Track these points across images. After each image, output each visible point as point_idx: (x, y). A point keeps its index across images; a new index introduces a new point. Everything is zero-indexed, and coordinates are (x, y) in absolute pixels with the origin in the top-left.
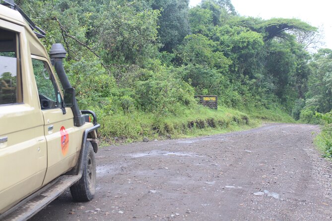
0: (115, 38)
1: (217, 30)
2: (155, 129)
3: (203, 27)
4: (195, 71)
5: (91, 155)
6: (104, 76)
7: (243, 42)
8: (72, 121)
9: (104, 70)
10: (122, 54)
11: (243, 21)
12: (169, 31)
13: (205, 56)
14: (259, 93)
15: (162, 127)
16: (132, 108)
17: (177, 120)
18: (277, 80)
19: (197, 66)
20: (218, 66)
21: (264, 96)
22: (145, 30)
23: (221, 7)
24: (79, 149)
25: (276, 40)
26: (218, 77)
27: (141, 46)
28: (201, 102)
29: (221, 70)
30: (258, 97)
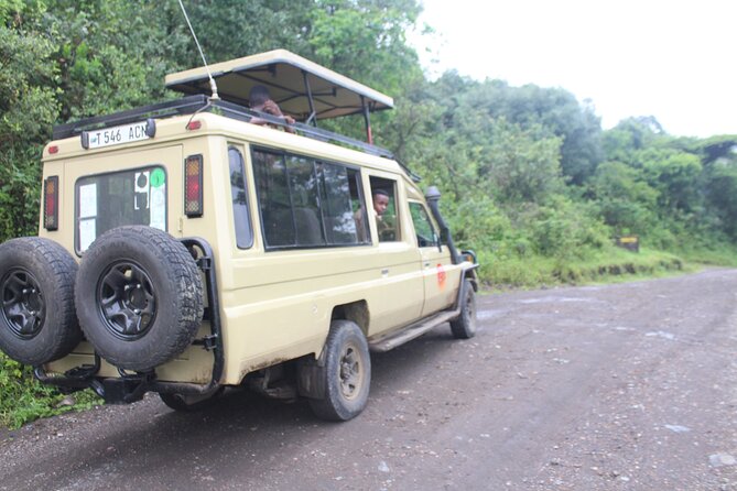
0: (508, 173)
1: (639, 155)
2: (555, 275)
3: (621, 153)
4: (612, 206)
5: (470, 294)
6: (495, 217)
7: (674, 168)
8: (449, 260)
9: (496, 210)
10: (518, 192)
11: (673, 142)
12: (579, 160)
13: (625, 189)
14: (699, 231)
15: (565, 273)
16: (529, 252)
17: (586, 266)
18: (724, 213)
19: (615, 200)
20: (642, 199)
21: (706, 234)
22: (543, 162)
23: (643, 127)
24: (457, 286)
25: (722, 163)
26: (641, 213)
27: (539, 181)
28: (618, 244)
29: (647, 204)
30: (697, 236)
